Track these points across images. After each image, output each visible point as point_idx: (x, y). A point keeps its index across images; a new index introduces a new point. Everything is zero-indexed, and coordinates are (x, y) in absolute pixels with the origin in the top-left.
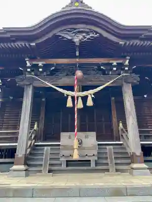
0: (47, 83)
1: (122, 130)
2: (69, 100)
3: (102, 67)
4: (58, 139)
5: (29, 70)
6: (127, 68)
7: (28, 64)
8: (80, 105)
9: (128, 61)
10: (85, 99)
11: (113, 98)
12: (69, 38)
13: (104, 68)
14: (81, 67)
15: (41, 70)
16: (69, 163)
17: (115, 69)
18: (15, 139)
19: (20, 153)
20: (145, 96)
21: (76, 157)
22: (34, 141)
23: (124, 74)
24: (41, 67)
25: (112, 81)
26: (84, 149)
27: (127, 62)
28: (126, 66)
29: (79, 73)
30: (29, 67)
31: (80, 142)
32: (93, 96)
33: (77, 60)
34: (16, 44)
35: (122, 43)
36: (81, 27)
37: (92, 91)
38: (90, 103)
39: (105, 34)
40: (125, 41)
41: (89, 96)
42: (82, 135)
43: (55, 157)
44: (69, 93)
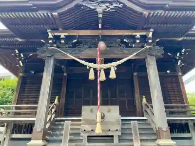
0: (68, 55)
1: (146, 105)
3: (125, 40)
4: (79, 114)
5: (50, 41)
6: (150, 41)
7: (50, 36)
8: (102, 77)
9: (151, 33)
10: (107, 72)
11: (135, 74)
12: (92, 8)
13: (127, 41)
14: (104, 38)
15: (63, 41)
17: (138, 41)
19: (38, 128)
20: (168, 72)
21: (98, 131)
22: (53, 116)
23: (148, 47)
24: (63, 39)
25: (135, 54)
26: (106, 123)
27: (150, 35)
28: (150, 38)
29: (102, 45)
30: (51, 39)
31: (103, 116)
32: (116, 69)
33: (100, 31)
34: (37, 13)
35: (146, 13)
38: (113, 75)
40: (149, 11)
41: (112, 68)
42: (105, 108)
44: (92, 65)
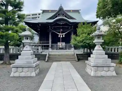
2: (59, 36)
4: (57, 43)
6: (73, 28)
7: (50, 27)
8: (61, 37)
10: (63, 35)
12: (60, 23)
14: (62, 28)
15: (53, 28)
16: (59, 48)
17: (70, 28)
18: (49, 43)
19: (50, 46)
21: (61, 47)
25: (69, 31)
29: (61, 30)
33: (61, 26)
36: (62, 21)
37: (64, 34)
38: (64, 36)
39: (67, 23)
42: (62, 43)
43: (57, 47)
44: (59, 34)
